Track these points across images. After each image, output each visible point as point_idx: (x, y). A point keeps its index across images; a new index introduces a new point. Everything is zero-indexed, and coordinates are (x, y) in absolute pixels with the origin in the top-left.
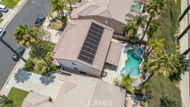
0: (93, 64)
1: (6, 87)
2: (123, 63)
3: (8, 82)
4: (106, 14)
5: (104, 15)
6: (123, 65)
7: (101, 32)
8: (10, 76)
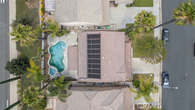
0: (86, 36)
1: (158, 5)
2: (66, 56)
3: (160, 9)
4: (90, 95)
5: (92, 94)
6: (65, 53)
7: (89, 71)
8: (161, 14)
